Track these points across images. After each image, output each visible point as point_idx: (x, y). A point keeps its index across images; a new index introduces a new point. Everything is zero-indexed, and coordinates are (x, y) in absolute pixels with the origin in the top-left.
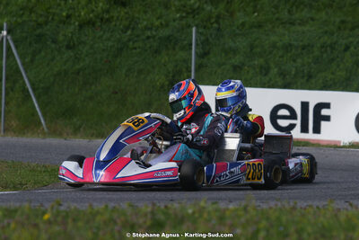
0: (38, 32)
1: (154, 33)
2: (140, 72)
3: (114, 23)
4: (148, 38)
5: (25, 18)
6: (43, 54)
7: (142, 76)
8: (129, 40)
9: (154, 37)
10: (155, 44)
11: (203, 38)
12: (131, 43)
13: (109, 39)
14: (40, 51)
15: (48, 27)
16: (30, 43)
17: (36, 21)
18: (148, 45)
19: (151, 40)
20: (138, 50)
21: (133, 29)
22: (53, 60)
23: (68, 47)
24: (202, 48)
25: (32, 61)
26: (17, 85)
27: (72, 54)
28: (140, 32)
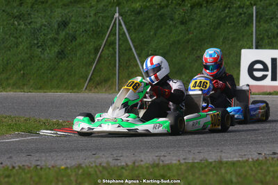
0: (159, 13)
1: (245, 10)
2: (233, 40)
3: (216, 4)
4: (241, 14)
5: (151, 3)
6: (163, 28)
7: (235, 43)
8: (226, 17)
9: (245, 13)
10: (245, 18)
12: (228, 19)
13: (211, 16)
14: (162, 27)
15: (169, 9)
17: (160, 4)
18: (240, 20)
19: (243, 16)
20: (233, 24)
21: (229, 8)
22: (170, 32)
23: (182, 23)
25: (155, 34)
26: (144, 52)
27: (183, 28)
28: (234, 10)
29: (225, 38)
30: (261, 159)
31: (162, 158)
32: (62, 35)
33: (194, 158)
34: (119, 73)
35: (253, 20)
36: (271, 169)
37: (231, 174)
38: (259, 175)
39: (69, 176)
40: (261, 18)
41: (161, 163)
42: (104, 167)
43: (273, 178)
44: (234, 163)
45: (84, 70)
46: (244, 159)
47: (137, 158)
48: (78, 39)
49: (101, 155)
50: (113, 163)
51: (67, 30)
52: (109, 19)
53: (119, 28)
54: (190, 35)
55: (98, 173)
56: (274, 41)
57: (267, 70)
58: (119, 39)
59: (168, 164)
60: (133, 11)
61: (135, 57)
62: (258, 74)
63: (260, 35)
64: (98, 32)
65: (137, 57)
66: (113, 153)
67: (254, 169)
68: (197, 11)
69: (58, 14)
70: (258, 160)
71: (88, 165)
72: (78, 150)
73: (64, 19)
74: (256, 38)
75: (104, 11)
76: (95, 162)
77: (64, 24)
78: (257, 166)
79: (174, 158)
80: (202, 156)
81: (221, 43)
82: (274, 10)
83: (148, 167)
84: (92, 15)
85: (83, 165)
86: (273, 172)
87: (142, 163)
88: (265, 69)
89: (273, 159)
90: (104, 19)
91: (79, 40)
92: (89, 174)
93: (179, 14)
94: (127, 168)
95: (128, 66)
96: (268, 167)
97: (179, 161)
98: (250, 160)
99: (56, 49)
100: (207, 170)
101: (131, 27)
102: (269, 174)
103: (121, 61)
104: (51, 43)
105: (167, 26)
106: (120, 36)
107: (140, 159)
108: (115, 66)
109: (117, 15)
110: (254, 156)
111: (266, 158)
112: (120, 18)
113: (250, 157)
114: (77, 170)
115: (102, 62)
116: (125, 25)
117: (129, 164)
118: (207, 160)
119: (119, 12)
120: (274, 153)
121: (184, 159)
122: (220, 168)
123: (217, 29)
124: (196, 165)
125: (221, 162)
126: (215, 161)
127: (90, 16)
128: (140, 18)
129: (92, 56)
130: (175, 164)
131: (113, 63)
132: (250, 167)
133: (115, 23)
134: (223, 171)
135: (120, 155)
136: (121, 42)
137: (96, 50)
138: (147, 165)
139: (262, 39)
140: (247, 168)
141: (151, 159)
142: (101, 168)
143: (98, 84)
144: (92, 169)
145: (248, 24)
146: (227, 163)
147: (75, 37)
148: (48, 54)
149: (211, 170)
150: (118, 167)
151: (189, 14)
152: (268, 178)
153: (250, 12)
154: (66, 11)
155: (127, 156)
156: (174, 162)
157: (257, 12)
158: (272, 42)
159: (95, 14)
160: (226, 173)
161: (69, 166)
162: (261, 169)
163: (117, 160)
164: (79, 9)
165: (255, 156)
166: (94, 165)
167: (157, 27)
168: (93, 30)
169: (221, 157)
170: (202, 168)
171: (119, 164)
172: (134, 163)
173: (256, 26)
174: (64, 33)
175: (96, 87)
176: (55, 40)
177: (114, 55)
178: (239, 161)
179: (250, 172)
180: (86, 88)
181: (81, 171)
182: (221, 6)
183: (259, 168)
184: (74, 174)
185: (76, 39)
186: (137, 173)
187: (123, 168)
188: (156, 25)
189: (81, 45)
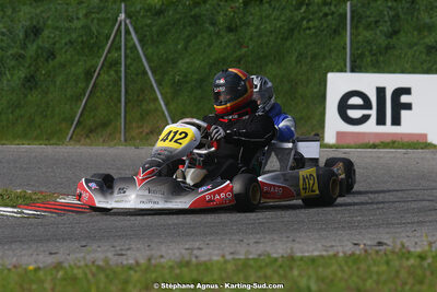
0: (193, 13)
1: (333, 8)
2: (314, 57)
4: (326, 15)
6: (199, 39)
7: (317, 63)
8: (303, 19)
9: (333, 13)
10: (334, 22)
11: (391, 13)
12: (305, 22)
13: (277, 19)
14: (196, 36)
15: (207, 6)
16: (184, 27)
18: (325, 25)
19: (330, 17)
20: (313, 31)
21: (307, 5)
22: (210, 45)
23: (230, 30)
24: (391, 25)
25: (186, 48)
26: (167, 78)
27: (232, 38)
28: (316, 8)
29: (301, 55)
30: (358, 252)
31: (195, 252)
32: (32, 49)
33: (248, 252)
34: (125, 112)
35: (346, 25)
36: (375, 269)
37: (309, 277)
38: (355, 278)
39: (41, 282)
40: (358, 22)
41: (194, 260)
42: (99, 267)
43: (377, 283)
44: (313, 260)
45: (68, 107)
46: (331, 253)
47: (153, 252)
48: (58, 56)
49: (94, 246)
50: (114, 260)
51: (40, 42)
52: (110, 23)
53: (126, 39)
54: (244, 50)
55: (90, 276)
56: (382, 58)
57: (370, 108)
58: (126, 57)
59: (205, 263)
60: (149, 10)
61: (152, 86)
62: (354, 114)
63: (358, 49)
64: (90, 45)
65: (155, 85)
66: (115, 244)
67: (346, 268)
68: (254, 9)
69: (26, 14)
70: (353, 254)
71: (72, 263)
72: (58, 240)
73: (35, 23)
74: (351, 54)
75: (101, 10)
76: (84, 258)
77: (35, 31)
78: (350, 264)
79: (216, 252)
80: (261, 248)
81: (294, 64)
82: (381, 8)
83: (171, 267)
84: (80, 16)
85: (66, 265)
86: (378, 273)
87: (162, 260)
88: (367, 104)
89: (377, 252)
90: (102, 24)
91: (60, 58)
92: (74, 279)
93: (225, 15)
94: (137, 269)
95: (141, 101)
96: (369, 266)
97: (223, 256)
98: (341, 254)
99: (22, 73)
100: (269, 271)
101: (145, 36)
102: (371, 277)
103: (130, 92)
104: (13, 63)
105: (205, 35)
106: (128, 51)
107: (159, 253)
108: (120, 101)
109: (122, 16)
110: (347, 248)
111: (366, 251)
112: (128, 21)
113: (340, 249)
114: (54, 272)
115: (98, 94)
116: (136, 33)
117: (142, 261)
118: (269, 255)
119: (125, 12)
120: (380, 244)
121: (232, 253)
122: (291, 268)
123: (287, 39)
124: (252, 263)
125: (292, 258)
126: (282, 257)
127: (78, 18)
128: (161, 21)
129: (81, 85)
130: (218, 262)
131: (115, 95)
132: (340, 266)
133: (119, 29)
134: (296, 273)
135: (127, 247)
136: (129, 61)
137: (88, 74)
138: (170, 264)
139: (362, 56)
140: (334, 267)
141: (177, 254)
142: (94, 269)
143: (91, 131)
144: (80, 271)
145: (338, 31)
146: (302, 259)
147: (53, 54)
148: (8, 81)
149: (275, 271)
150: (123, 266)
151: (240, 16)
152: (369, 283)
153: (341, 11)
154: (38, 11)
155: (138, 249)
156: (215, 258)
157: (352, 12)
158: (377, 62)
159: (86, 16)
160: (300, 275)
161: (41, 266)
162: (358, 269)
163: (122, 255)
164: (59, 7)
165: (349, 248)
166: (82, 263)
167: (189, 36)
168: (82, 42)
169: (291, 249)
170: (261, 267)
171: (125, 262)
172: (149, 260)
173: (351, 34)
174: (35, 46)
175: (87, 136)
176: (19, 57)
177: (117, 82)
178: (322, 256)
179: (340, 274)
180: (71, 138)
181: (61, 273)
182: (294, 3)
183: (355, 268)
184: (49, 278)
185: (55, 57)
186: (154, 276)
187: (130, 268)
188: (187, 33)
189: (63, 66)
